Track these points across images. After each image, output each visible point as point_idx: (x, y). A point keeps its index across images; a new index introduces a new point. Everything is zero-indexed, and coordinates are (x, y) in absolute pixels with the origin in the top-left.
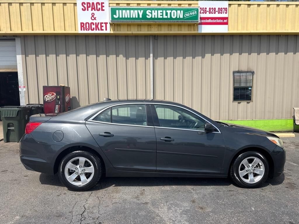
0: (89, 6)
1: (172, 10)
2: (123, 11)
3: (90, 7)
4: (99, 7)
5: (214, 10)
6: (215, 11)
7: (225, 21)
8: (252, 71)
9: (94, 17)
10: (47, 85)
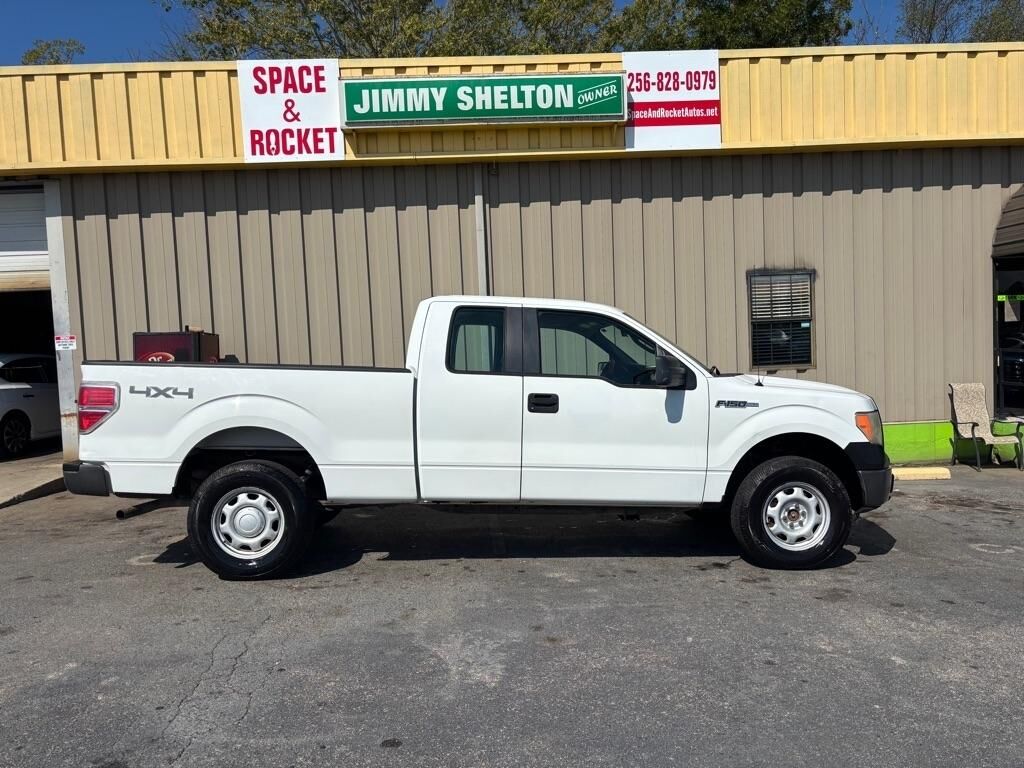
0: (275, 77)
2: (383, 91)
3: (279, 81)
4: (309, 79)
5: (672, 81)
6: (676, 81)
7: (711, 112)
8: (807, 268)
9: (292, 113)
10: (146, 331)
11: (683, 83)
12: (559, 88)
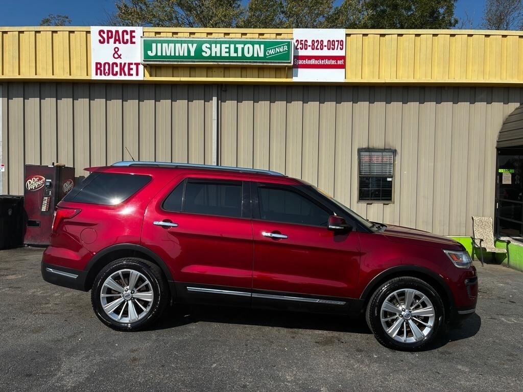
0: (110, 35)
1: (245, 43)
2: (163, 44)
3: (111, 38)
4: (127, 37)
5: (320, 45)
6: (322, 45)
7: (340, 62)
8: (392, 149)
9: (118, 54)
10: (39, 164)
11: (325, 46)
12: (256, 46)
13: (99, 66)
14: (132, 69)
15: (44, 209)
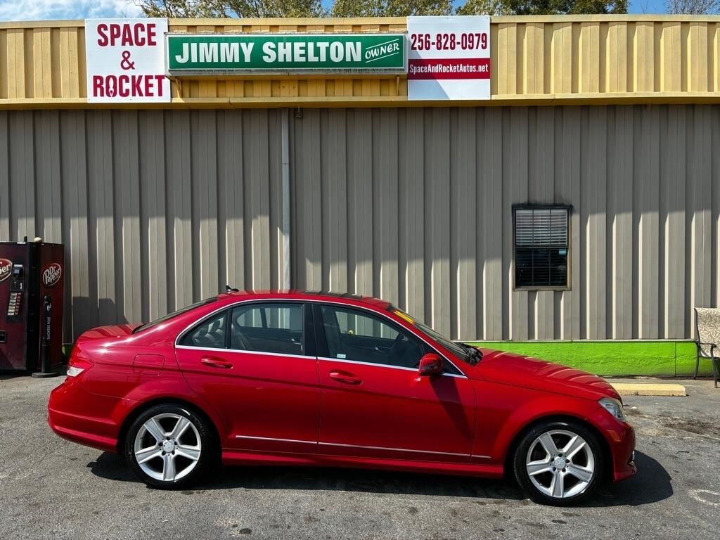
0: (115, 32)
1: (331, 40)
2: (201, 44)
3: (118, 36)
4: (143, 35)
5: (449, 41)
6: (453, 41)
7: (482, 69)
8: (565, 203)
9: (128, 62)
11: (458, 43)
12: (350, 45)
13: (98, 82)
14: (152, 85)
15: (11, 311)
